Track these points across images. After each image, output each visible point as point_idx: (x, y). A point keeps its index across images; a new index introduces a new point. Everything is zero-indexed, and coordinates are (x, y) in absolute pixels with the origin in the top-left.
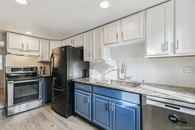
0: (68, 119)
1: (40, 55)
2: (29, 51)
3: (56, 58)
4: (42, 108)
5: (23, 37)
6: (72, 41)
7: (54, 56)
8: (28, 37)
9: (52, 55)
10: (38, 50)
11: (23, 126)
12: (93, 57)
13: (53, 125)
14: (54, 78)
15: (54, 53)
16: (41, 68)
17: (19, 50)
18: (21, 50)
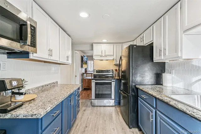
0: (131, 130)
1: (114, 58)
2: (106, 56)
3: (124, 60)
4: (114, 108)
5: (102, 45)
6: (141, 38)
7: (122, 58)
8: (105, 44)
9: (121, 57)
10: (113, 54)
11: (96, 118)
12: (165, 54)
13: (115, 129)
14: (123, 81)
15: (123, 56)
16: (116, 70)
17: (100, 56)
18: (101, 56)
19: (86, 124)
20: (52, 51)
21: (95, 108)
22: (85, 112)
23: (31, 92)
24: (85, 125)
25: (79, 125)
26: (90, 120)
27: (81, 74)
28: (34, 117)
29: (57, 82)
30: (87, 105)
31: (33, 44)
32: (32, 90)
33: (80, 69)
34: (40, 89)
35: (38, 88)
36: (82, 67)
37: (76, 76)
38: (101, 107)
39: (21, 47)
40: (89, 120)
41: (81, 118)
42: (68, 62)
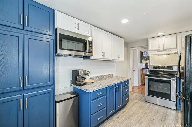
1: (178, 52)
2: (165, 50)
5: (159, 38)
10: (176, 47)
11: (144, 113)
17: (156, 51)
18: (159, 51)
19: (133, 114)
20: (104, 53)
21: (148, 104)
22: (135, 104)
23: (94, 79)
24: (131, 114)
25: (126, 112)
26: (138, 112)
27: (141, 69)
28: (87, 91)
29: (113, 74)
30: (141, 99)
31: (91, 51)
32: (95, 77)
33: (139, 64)
34: (100, 77)
35: (98, 77)
36: (141, 62)
37: (134, 71)
38: (155, 105)
39: (85, 54)
40: (136, 111)
41: (130, 108)
42: (119, 59)
